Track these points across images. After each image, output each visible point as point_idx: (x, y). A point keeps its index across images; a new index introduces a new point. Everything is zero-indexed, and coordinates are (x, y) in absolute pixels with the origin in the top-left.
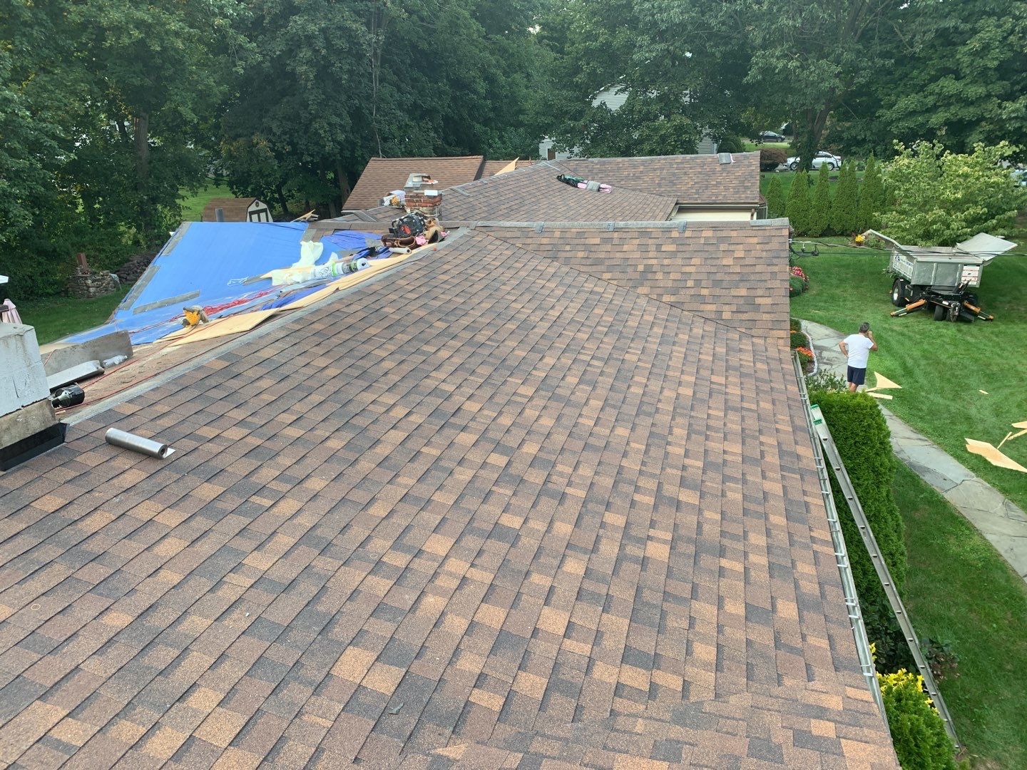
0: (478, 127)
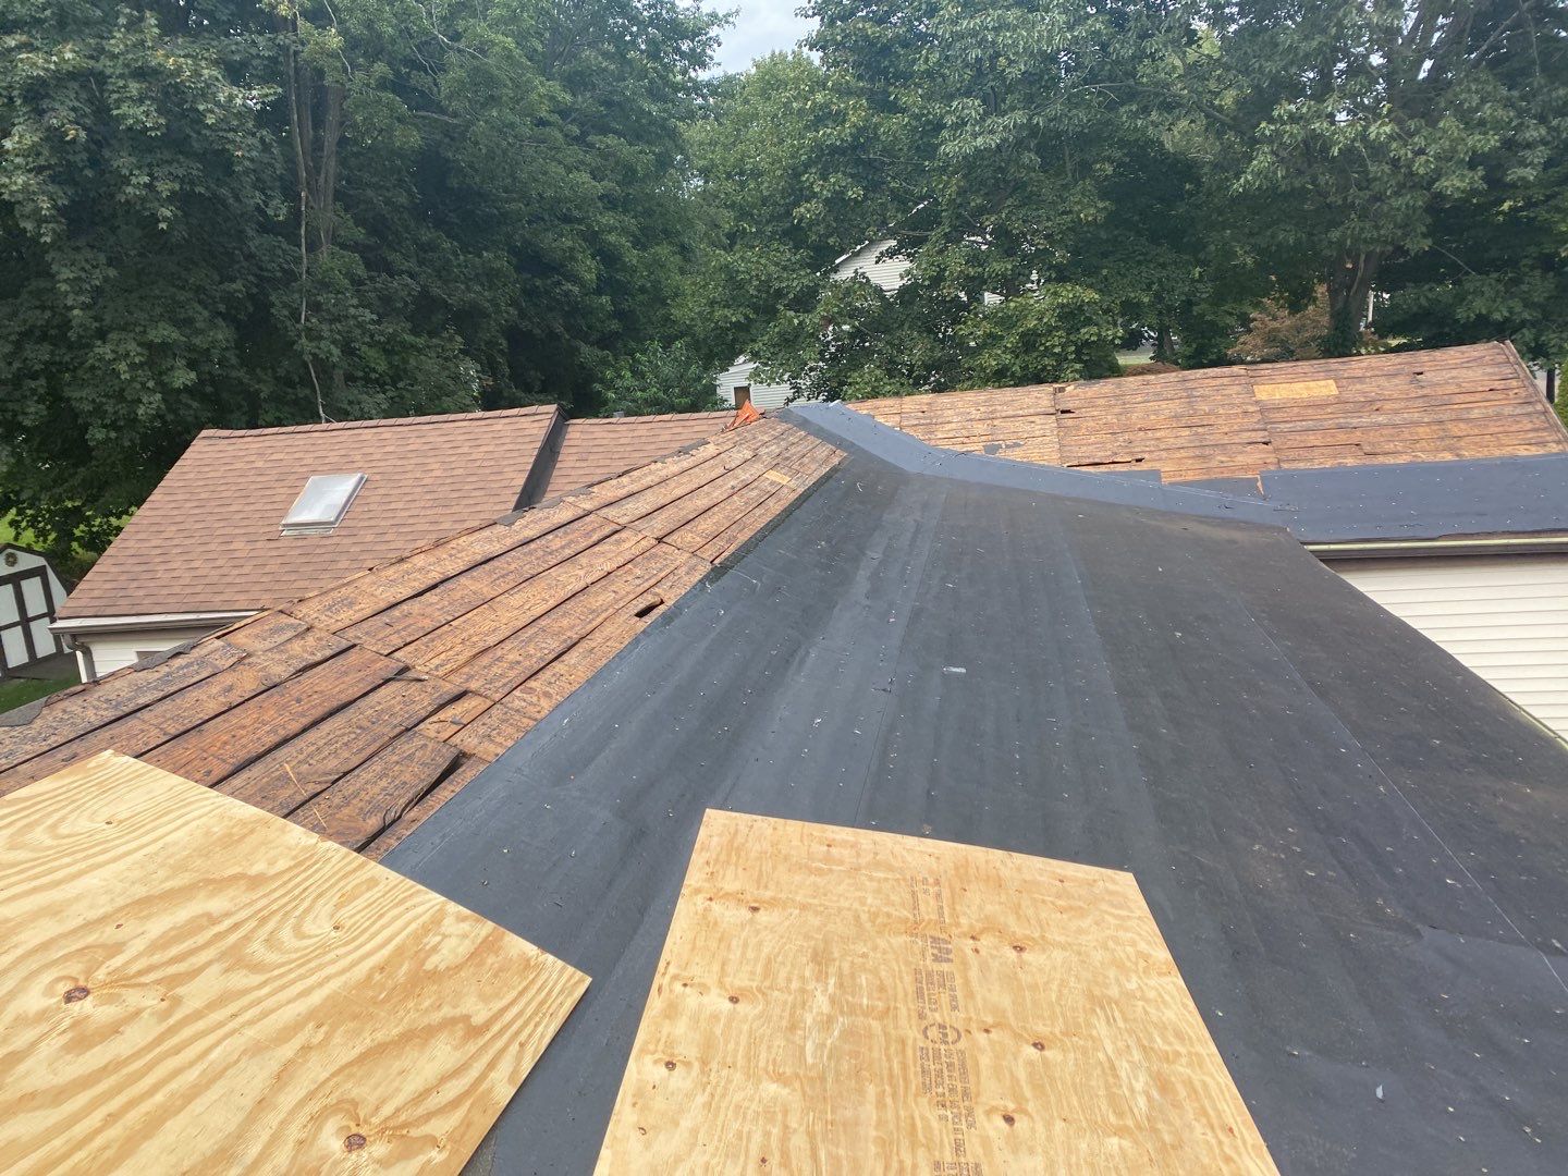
0: (587, 353)
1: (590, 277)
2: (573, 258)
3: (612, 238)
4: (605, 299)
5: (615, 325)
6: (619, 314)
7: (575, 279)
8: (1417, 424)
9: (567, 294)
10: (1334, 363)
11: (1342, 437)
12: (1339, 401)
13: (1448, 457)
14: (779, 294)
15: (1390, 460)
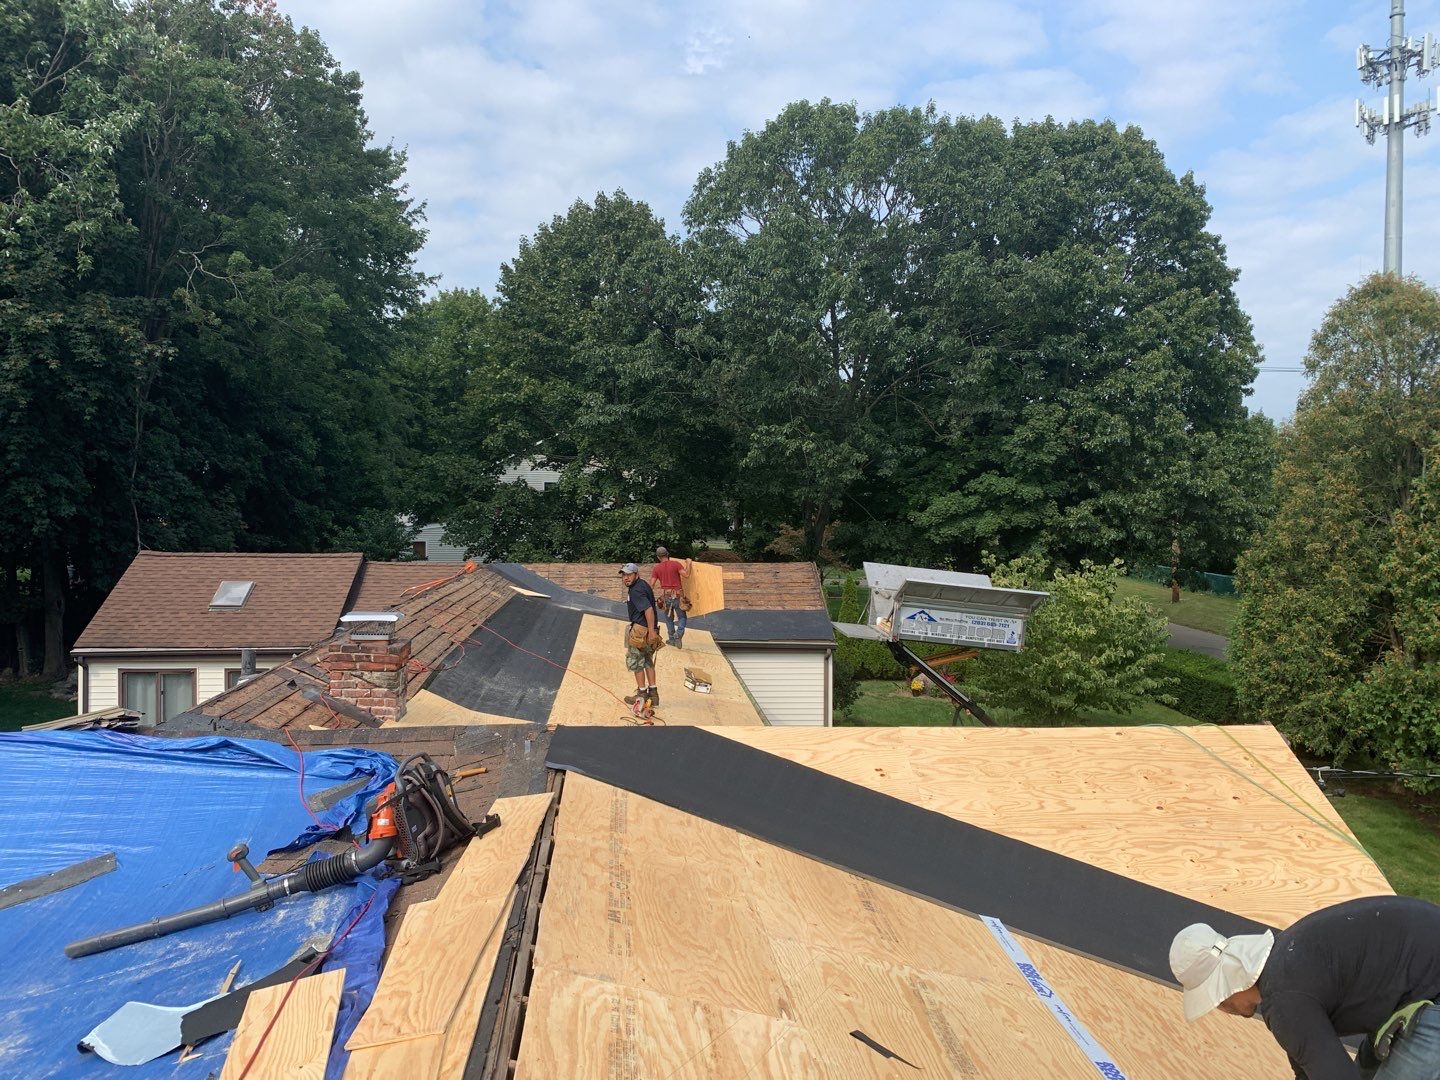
1: (312, 453)
2: (299, 437)
3: (329, 424)
4: (319, 469)
5: (322, 487)
6: (326, 480)
7: (300, 453)
8: (772, 594)
9: (293, 463)
10: (745, 565)
11: (741, 597)
12: (744, 581)
13: (780, 608)
14: (467, 488)
15: (758, 608)
